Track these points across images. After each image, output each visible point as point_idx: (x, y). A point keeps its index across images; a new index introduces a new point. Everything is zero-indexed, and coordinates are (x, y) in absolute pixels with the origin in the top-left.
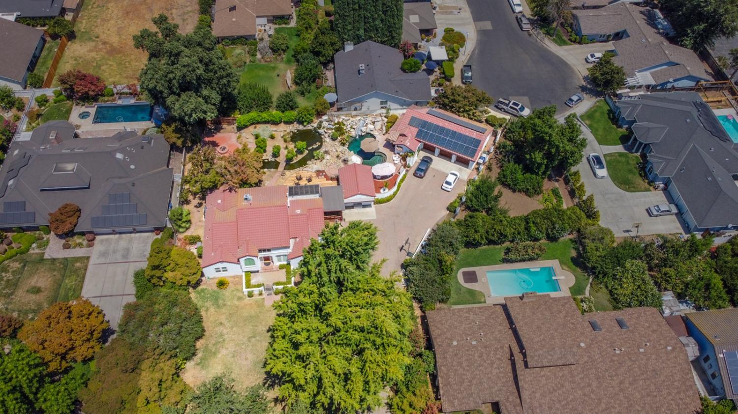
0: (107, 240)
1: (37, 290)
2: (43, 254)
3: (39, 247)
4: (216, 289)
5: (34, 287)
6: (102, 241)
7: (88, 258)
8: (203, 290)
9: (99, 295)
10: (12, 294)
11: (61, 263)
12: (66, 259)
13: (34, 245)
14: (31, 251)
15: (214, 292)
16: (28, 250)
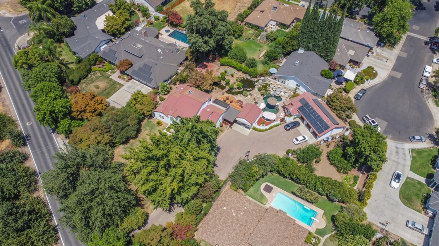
0: (135, 82)
1: (97, 87)
2: (111, 75)
3: (111, 72)
4: (155, 124)
5: (97, 86)
6: (133, 82)
7: (123, 85)
8: (150, 122)
9: (115, 101)
10: (89, 84)
11: (113, 82)
12: (116, 82)
13: (110, 71)
14: (108, 73)
15: (154, 125)
16: (107, 71)
